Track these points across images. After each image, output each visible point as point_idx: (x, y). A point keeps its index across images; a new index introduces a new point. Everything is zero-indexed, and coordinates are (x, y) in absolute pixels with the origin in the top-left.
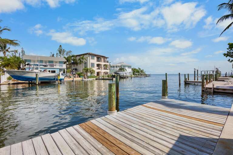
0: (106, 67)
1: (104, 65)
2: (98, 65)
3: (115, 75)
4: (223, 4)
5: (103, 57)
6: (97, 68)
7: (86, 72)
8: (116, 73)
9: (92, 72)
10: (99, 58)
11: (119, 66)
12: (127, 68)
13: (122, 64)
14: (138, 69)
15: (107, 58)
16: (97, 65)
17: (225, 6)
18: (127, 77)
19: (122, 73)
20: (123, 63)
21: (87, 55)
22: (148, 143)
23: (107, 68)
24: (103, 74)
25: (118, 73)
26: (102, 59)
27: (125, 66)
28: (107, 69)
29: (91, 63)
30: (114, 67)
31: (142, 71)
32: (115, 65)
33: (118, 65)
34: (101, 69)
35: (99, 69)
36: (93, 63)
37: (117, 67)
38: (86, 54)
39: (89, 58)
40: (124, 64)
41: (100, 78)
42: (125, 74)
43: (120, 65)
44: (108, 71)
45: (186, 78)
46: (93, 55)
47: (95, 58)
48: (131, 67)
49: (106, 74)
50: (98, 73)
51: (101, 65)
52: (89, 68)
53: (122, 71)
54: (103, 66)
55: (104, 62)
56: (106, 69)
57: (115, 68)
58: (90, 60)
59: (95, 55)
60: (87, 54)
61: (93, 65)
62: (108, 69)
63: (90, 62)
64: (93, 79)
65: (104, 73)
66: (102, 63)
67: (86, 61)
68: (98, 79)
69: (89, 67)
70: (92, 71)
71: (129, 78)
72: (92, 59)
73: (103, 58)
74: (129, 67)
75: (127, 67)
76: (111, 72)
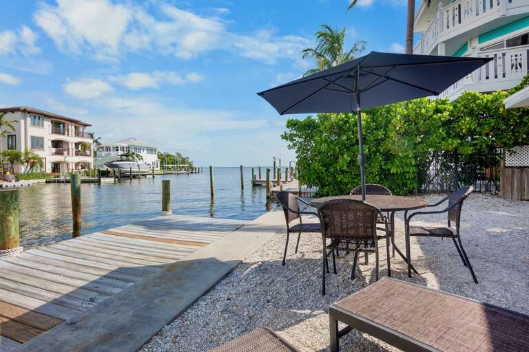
0: (82, 149)
1: (77, 145)
2: (56, 144)
3: (109, 169)
4: (309, 50)
5: (72, 121)
6: (54, 150)
7: (12, 162)
8: (111, 165)
9: (34, 162)
10: (59, 124)
11: (123, 148)
12: (143, 154)
13: (130, 144)
14: (175, 155)
15: (85, 125)
16: (53, 142)
17: (310, 53)
18: (143, 175)
19: (127, 166)
20: (135, 139)
21: (18, 115)
22: (44, 288)
23: (88, 152)
24: (72, 167)
25: (116, 166)
26: (72, 128)
27: (139, 149)
28: (87, 155)
29: (33, 138)
30: (108, 149)
31: (184, 161)
32: (112, 144)
33: (120, 145)
34: (68, 154)
35: (59, 153)
36: (38, 138)
37: (117, 150)
38: (13, 110)
39: (22, 122)
40: (136, 143)
41: (62, 178)
42: (136, 166)
43: (125, 145)
44: (90, 160)
45: (255, 174)
46: (38, 116)
47: (48, 124)
48: (155, 151)
49: (83, 168)
50: (56, 167)
51: (67, 143)
52: (23, 151)
53: (128, 160)
54: (72, 147)
55: (77, 134)
56: (82, 155)
57: (113, 153)
58: (29, 128)
59: (47, 116)
60: (18, 110)
61: (38, 142)
62: (90, 156)
63: (29, 134)
64: (36, 181)
65: (77, 164)
66: (71, 139)
67: (11, 130)
68: (54, 182)
69: (23, 146)
70: (34, 158)
71: (148, 176)
72: (34, 124)
73: (74, 124)
74: (151, 150)
75: (146, 151)
76: (98, 163)
